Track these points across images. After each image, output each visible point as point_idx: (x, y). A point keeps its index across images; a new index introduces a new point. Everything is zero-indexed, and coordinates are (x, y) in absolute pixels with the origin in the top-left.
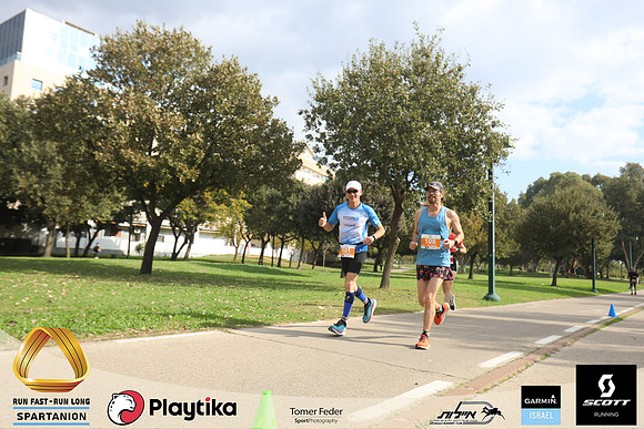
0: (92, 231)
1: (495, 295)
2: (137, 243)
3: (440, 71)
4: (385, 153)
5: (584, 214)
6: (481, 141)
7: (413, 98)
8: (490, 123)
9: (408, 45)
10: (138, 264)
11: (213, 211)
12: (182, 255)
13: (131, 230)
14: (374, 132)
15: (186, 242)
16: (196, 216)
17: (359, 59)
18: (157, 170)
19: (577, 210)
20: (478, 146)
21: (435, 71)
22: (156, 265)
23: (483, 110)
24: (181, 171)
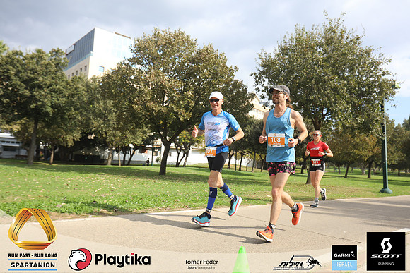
0: (132, 150)
1: (389, 189)
2: (156, 157)
3: (344, 41)
4: (308, 97)
6: (375, 86)
7: (325, 61)
8: (381, 73)
9: (321, 26)
10: (158, 169)
12: (182, 164)
13: (153, 149)
14: (299, 84)
15: (184, 156)
16: (190, 140)
17: (288, 38)
18: (167, 114)
20: (373, 89)
21: (340, 42)
22: (168, 170)
23: (375, 64)
24: (181, 114)
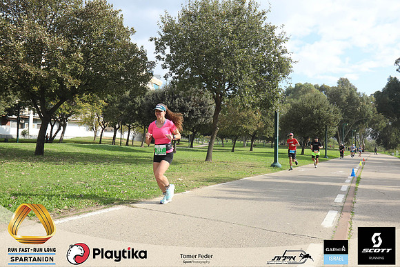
1: (278, 164)
5: (322, 110)
11: (80, 108)
13: (18, 121)
15: (59, 129)
16: (68, 111)
18: (48, 79)
19: (318, 108)
24: (67, 81)
